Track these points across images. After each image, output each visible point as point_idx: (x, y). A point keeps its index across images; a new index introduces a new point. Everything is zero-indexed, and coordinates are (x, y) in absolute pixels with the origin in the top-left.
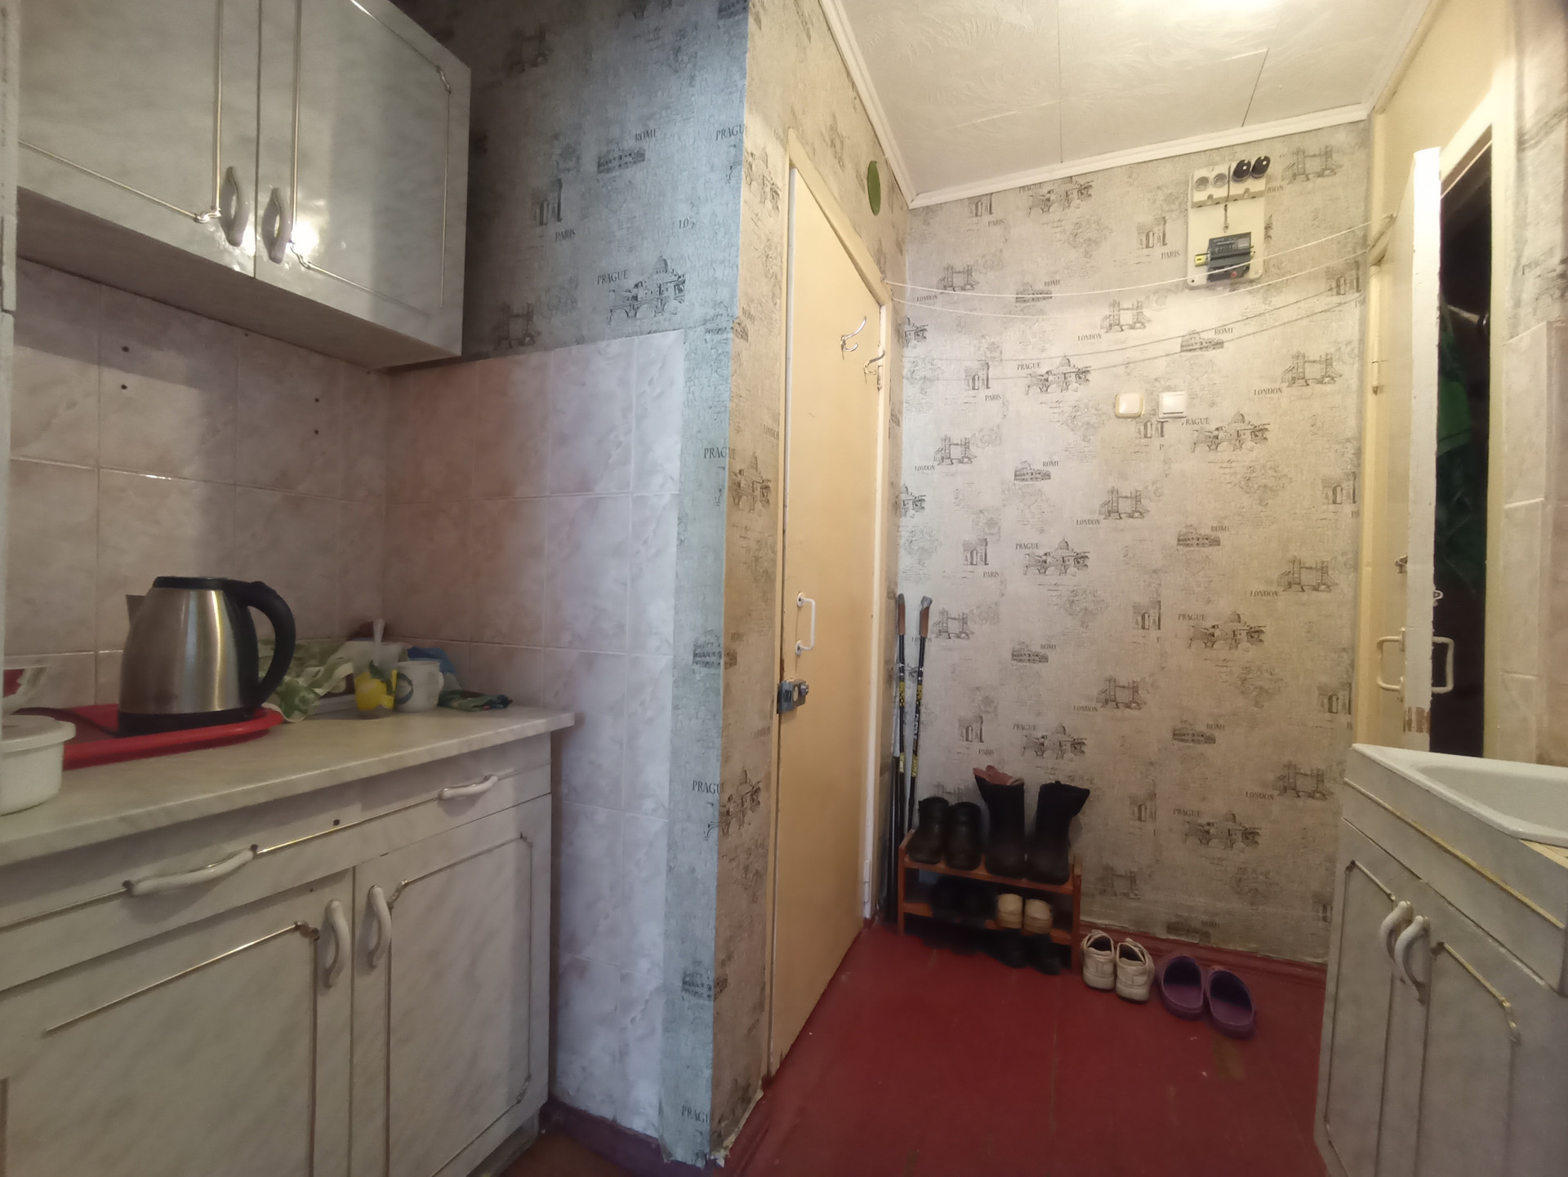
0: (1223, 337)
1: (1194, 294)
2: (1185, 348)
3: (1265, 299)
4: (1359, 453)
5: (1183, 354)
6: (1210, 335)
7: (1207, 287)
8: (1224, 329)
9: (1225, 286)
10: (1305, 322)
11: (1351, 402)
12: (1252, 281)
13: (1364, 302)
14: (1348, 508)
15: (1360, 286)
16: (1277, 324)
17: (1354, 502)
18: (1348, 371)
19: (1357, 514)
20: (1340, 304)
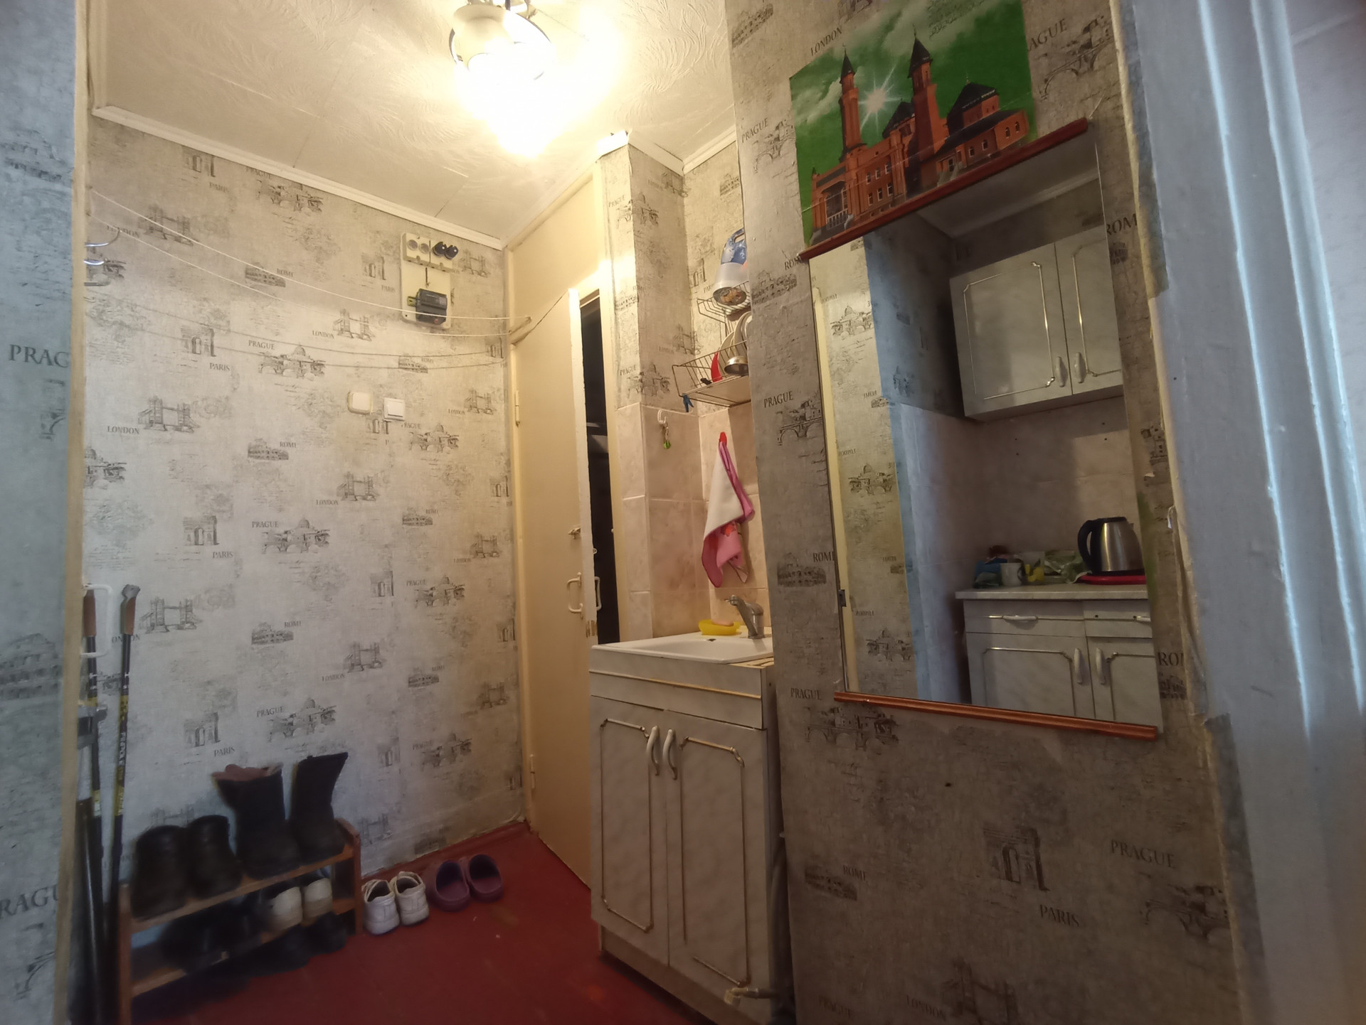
0: (428, 365)
1: (407, 325)
2: (401, 366)
3: (452, 345)
4: (509, 463)
5: (400, 370)
6: (418, 361)
7: (416, 324)
8: (426, 358)
9: (427, 327)
10: (475, 369)
11: (502, 428)
12: (444, 330)
13: (506, 365)
14: (504, 500)
15: (503, 354)
16: (459, 365)
17: (508, 496)
18: (500, 407)
19: (510, 504)
20: (493, 363)
